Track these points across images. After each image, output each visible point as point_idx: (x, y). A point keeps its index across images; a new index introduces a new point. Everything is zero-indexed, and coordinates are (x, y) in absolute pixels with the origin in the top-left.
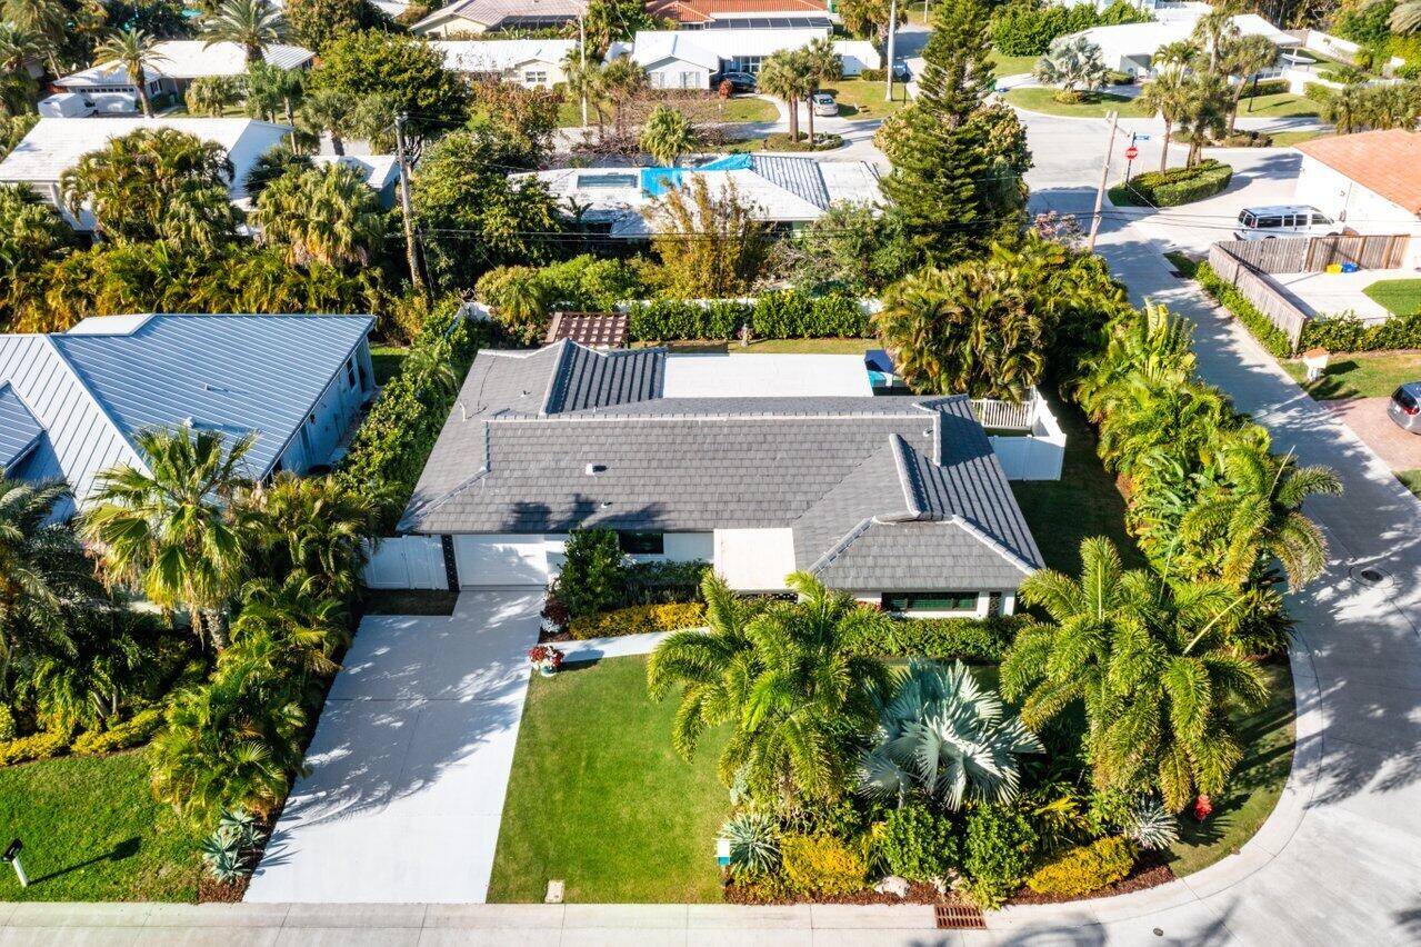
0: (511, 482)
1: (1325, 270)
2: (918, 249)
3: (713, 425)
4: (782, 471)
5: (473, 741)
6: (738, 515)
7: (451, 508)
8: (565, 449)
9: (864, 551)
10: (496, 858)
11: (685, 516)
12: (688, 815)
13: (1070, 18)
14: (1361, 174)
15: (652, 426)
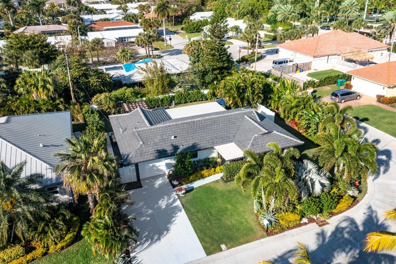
0: (151, 145)
1: (296, 72)
2: (215, 74)
3: (199, 121)
4: (223, 129)
5: (174, 217)
6: (218, 142)
7: (138, 155)
8: (163, 133)
9: (258, 143)
10: (202, 244)
11: (204, 145)
12: (245, 219)
13: (203, 23)
14: (296, 50)
15: (183, 124)
